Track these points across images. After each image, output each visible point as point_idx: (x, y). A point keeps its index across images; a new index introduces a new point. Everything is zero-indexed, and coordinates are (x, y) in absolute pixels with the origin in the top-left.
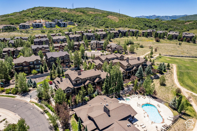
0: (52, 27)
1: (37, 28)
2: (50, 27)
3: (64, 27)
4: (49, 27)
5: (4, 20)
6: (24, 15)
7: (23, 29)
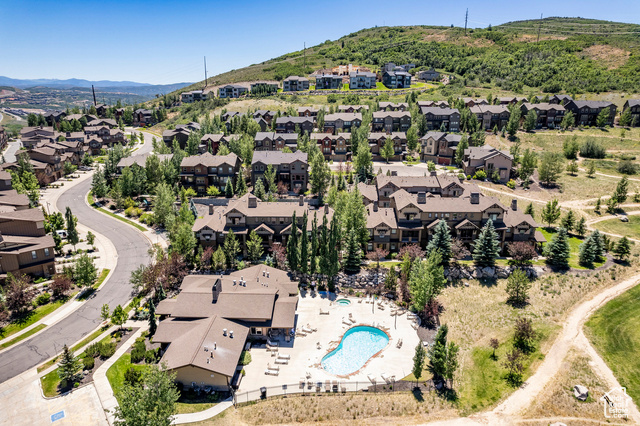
0: (364, 87)
1: (325, 88)
2: (359, 86)
3: (400, 87)
4: (356, 86)
5: (269, 70)
6: (320, 53)
7: (292, 90)
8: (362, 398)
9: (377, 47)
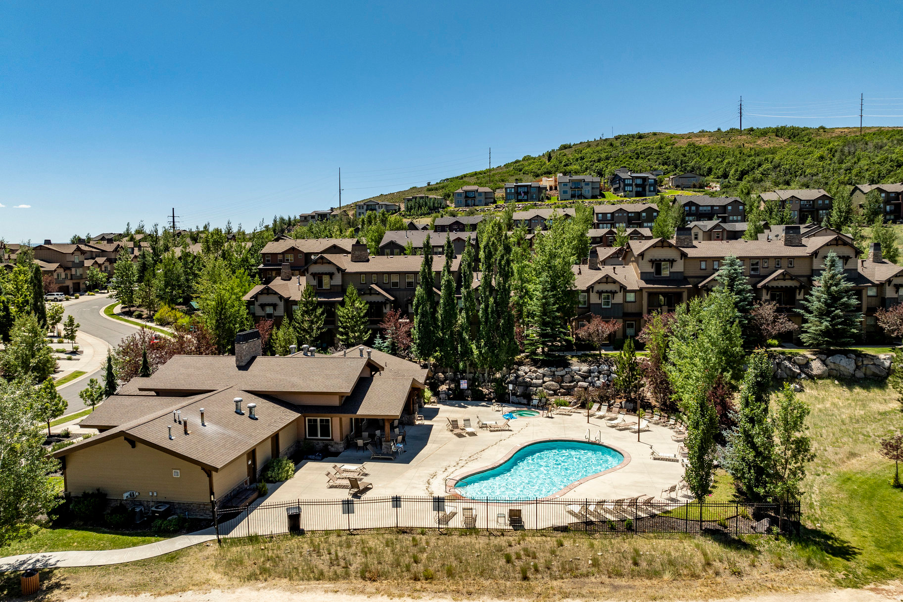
0: (581, 197)
1: (519, 201)
2: (573, 196)
4: (568, 196)
7: (467, 205)
8: (551, 542)
9: (603, 155)
